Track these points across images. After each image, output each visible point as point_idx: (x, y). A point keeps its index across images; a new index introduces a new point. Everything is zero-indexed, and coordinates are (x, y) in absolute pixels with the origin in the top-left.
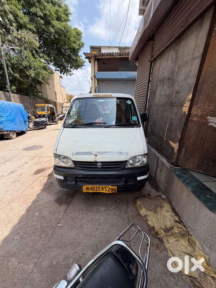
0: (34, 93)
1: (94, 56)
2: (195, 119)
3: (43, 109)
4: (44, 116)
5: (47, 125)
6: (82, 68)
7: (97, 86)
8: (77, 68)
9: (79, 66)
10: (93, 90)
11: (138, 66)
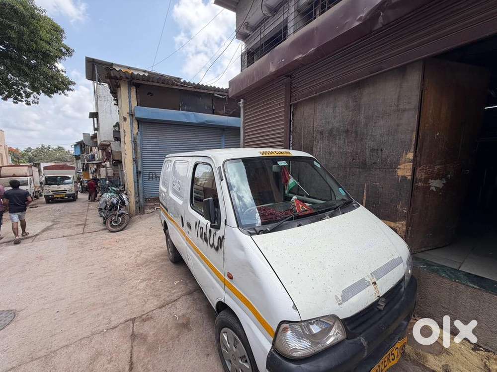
1: (127, 78)
2: (420, 184)
7: (137, 133)
8: (50, 92)
9: (57, 88)
10: (127, 139)
11: (244, 107)
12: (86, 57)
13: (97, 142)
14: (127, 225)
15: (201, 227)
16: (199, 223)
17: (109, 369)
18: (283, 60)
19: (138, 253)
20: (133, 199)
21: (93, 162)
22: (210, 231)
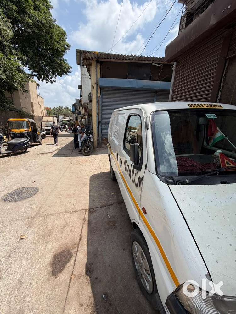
0: (3, 103)
1: (95, 58)
3: (20, 126)
4: (22, 135)
5: (28, 147)
6: (68, 75)
7: (100, 96)
8: (61, 74)
9: (63, 72)
10: (94, 100)
11: (176, 69)
12: (77, 50)
13: (81, 104)
14: (92, 153)
15: (128, 165)
16: (127, 162)
17: (70, 235)
18: (229, 7)
19: (95, 170)
20: (95, 138)
21: (80, 115)
22: (133, 170)
